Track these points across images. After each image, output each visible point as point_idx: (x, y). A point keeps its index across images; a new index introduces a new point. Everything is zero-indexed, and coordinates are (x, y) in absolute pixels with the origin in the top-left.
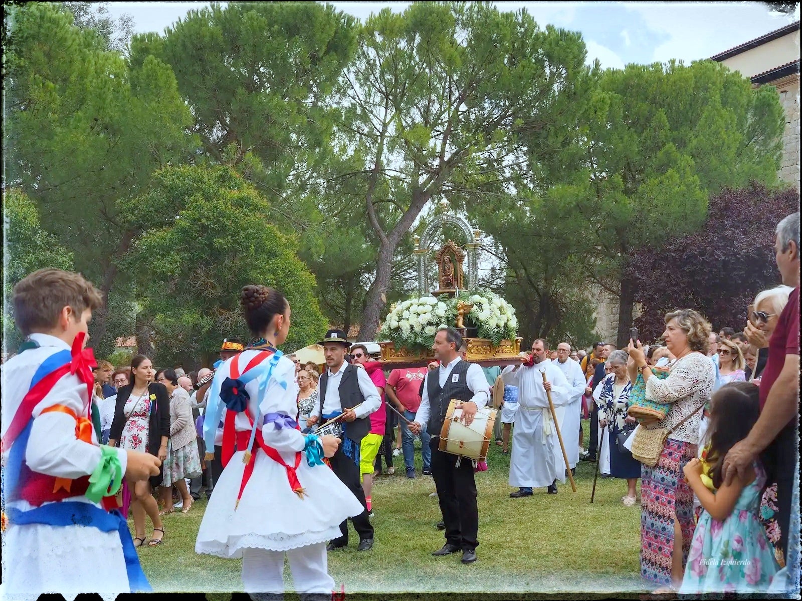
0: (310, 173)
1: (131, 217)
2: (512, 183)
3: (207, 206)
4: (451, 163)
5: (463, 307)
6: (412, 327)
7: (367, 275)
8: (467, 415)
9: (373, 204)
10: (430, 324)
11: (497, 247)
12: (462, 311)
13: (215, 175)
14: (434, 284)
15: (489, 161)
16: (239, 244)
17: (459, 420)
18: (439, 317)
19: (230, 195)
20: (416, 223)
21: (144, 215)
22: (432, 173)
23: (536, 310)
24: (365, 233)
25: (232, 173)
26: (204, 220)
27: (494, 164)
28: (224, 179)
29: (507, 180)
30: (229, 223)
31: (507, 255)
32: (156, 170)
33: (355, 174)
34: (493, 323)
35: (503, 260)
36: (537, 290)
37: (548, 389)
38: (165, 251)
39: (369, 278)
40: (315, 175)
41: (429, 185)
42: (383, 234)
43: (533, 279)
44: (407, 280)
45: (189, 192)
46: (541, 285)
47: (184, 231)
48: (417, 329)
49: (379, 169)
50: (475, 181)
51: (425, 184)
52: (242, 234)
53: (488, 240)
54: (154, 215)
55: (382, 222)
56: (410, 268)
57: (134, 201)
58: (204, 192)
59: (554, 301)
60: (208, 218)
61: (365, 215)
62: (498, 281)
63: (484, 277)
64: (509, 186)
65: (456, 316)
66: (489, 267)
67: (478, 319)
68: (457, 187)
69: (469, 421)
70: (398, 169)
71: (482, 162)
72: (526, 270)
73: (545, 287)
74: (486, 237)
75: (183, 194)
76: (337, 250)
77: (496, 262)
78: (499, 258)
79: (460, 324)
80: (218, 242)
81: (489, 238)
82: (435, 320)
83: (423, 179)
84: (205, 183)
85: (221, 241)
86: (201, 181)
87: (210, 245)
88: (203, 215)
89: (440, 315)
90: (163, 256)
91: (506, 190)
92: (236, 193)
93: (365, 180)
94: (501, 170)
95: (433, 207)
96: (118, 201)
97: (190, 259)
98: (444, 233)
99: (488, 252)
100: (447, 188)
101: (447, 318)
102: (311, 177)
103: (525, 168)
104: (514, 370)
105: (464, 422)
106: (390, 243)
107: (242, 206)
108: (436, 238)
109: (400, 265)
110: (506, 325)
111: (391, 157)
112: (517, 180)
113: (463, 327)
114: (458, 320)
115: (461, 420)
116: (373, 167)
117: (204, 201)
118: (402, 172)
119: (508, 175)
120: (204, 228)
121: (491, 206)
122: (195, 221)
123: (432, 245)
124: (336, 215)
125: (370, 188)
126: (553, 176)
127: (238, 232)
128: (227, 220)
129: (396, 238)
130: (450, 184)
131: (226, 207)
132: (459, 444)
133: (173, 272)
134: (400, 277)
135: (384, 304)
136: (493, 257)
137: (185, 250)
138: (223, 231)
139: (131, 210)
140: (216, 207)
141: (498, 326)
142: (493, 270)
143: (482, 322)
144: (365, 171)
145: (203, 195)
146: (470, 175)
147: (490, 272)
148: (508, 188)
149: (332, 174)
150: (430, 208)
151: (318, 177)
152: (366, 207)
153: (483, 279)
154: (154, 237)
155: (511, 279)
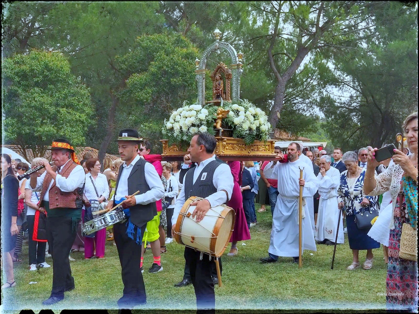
0: (234, 37)
1: (123, 66)
2: (364, 40)
3: (167, 59)
4: (323, 29)
5: (222, 112)
6: (181, 128)
7: (270, 101)
8: (199, 212)
9: (273, 56)
10: (193, 125)
11: (354, 83)
12: (220, 116)
13: (173, 39)
14: (313, 106)
15: (349, 27)
16: (186, 82)
17: (191, 217)
18: (201, 120)
19: (181, 52)
20: (302, 67)
21: (131, 65)
22: (310, 35)
23: (379, 122)
24: (268, 75)
25: (182, 38)
26: (165, 67)
27: (353, 29)
28: (178, 42)
29: (361, 39)
30: (180, 69)
31: (361, 88)
32: (138, 37)
33: (262, 37)
34: (246, 126)
35: (358, 91)
36: (380, 109)
37: (302, 185)
38: (143, 86)
39: (271, 103)
40: (237, 39)
41: (309, 43)
42: (279, 75)
43: (377, 103)
44: (295, 104)
45: (157, 50)
46: (383, 107)
47: (153, 74)
48: (184, 129)
49: (278, 33)
50: (339, 40)
51: (306, 42)
52: (188, 76)
53: (348, 78)
54: (137, 64)
55: (278, 67)
56: (298, 96)
57: (125, 57)
58: (165, 50)
59: (392, 118)
60: (167, 66)
61: (268, 63)
62: (355, 104)
63: (345, 101)
64: (362, 43)
65: (215, 120)
66: (349, 95)
67: (233, 123)
68: (328, 44)
69: (200, 218)
70: (290, 34)
71: (344, 27)
72: (373, 97)
73: (385, 108)
74: (347, 76)
75: (154, 51)
76: (249, 85)
77: (353, 92)
78: (355, 89)
79: (219, 126)
80: (174, 80)
81: (348, 77)
82: (198, 122)
83: (305, 39)
84: (166, 44)
85: (175, 80)
86: (163, 43)
87: (169, 83)
88: (165, 64)
89: (201, 118)
90: (141, 90)
91: (360, 45)
92: (185, 50)
93: (268, 40)
94: (357, 32)
95: (312, 57)
96: (116, 57)
97: (157, 91)
98: (319, 74)
99: (348, 85)
100: (320, 45)
101: (208, 121)
102: (235, 40)
103: (373, 31)
104: (272, 167)
105: (195, 219)
106: (283, 80)
107: (188, 59)
108: (314, 77)
109: (291, 94)
110: (258, 128)
111: (285, 26)
112: (368, 38)
113: (221, 128)
114: (217, 123)
115: (193, 216)
116: (273, 32)
117: (165, 56)
118: (291, 35)
119: (361, 35)
120: (166, 72)
121: (349, 56)
122: (160, 68)
123: (311, 81)
124: (250, 63)
125: (271, 45)
126: (392, 35)
127: (186, 74)
128: (179, 66)
129: (286, 78)
130: (322, 42)
131: (178, 59)
132: (191, 239)
133: (147, 99)
134: (291, 102)
135: (279, 119)
136: (352, 89)
137: (154, 86)
138: (176, 74)
139: (123, 62)
140: (172, 59)
141: (250, 129)
142: (351, 97)
143: (236, 125)
144: (269, 35)
145: (165, 52)
146: (336, 36)
147: (349, 99)
148: (361, 44)
149: (247, 37)
150: (310, 58)
151: (240, 40)
152: (268, 58)
153: (344, 103)
154: (136, 78)
155: (363, 103)
